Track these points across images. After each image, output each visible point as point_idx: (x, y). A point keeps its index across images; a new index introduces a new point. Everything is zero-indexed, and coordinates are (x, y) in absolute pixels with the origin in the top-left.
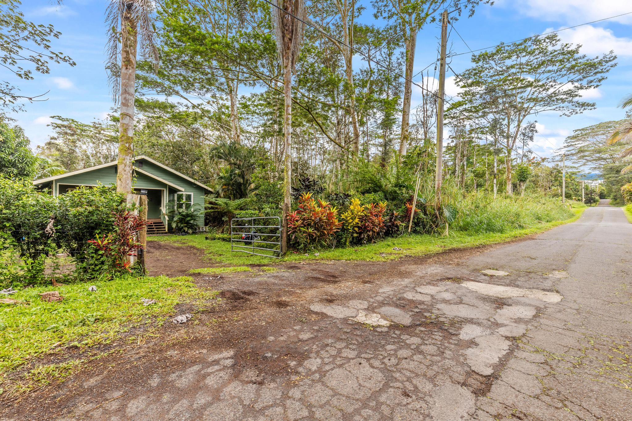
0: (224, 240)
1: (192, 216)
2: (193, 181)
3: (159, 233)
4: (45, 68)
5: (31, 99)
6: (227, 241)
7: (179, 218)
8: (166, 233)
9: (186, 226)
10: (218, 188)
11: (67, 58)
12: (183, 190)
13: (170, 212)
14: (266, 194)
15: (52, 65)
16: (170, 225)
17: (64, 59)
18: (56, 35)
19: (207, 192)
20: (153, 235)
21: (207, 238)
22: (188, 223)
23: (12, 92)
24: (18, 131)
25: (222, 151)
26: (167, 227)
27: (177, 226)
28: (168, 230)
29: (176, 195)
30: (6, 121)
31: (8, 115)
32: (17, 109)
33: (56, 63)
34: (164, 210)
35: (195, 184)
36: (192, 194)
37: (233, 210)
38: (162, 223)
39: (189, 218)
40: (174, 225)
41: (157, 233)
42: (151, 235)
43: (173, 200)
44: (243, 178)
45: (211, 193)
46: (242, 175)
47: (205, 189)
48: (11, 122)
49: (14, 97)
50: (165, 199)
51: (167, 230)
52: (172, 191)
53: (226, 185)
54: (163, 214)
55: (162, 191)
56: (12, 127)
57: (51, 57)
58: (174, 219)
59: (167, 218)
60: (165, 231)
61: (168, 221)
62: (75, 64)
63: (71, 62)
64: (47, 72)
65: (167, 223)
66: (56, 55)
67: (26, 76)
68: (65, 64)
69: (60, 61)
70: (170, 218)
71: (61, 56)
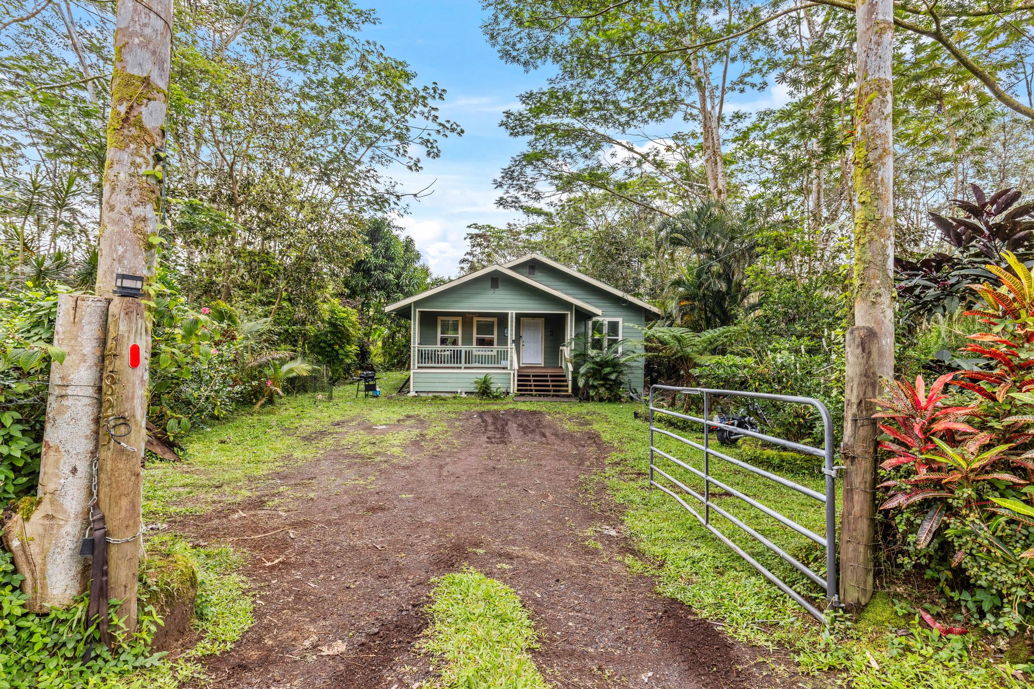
0: (671, 423)
1: (614, 365)
2: (619, 293)
3: (558, 396)
4: (435, 150)
5: (415, 195)
6: (678, 427)
7: (593, 368)
8: (568, 396)
9: (602, 385)
10: (672, 306)
11: (454, 127)
12: (603, 314)
13: (576, 356)
14: (786, 313)
15: (442, 143)
16: (575, 380)
17: (453, 130)
18: (441, 96)
19: (649, 317)
20: (546, 399)
21: (636, 415)
22: (605, 378)
23: (396, 189)
24: (409, 243)
25: (680, 225)
26: (570, 383)
27: (586, 383)
28: (573, 389)
29: (590, 323)
30: (394, 232)
31: (395, 223)
32: (402, 212)
33: (444, 138)
34: (567, 352)
35: (625, 301)
36: (620, 320)
37: (693, 355)
38: (564, 376)
39: (608, 370)
40: (581, 383)
41: (553, 396)
42: (542, 399)
43: (586, 334)
44: (729, 281)
45: (656, 316)
46: (727, 276)
47: (646, 310)
48: (399, 232)
49: (398, 197)
50: (570, 331)
51: (570, 391)
52: (583, 316)
53: (687, 299)
54: (566, 361)
55: (563, 317)
56: (402, 238)
57: (439, 132)
58: (582, 370)
59: (571, 368)
60: (567, 391)
61: (573, 373)
62: (462, 131)
63: (459, 129)
64: (437, 155)
65: (570, 378)
66: (444, 126)
67: (416, 166)
68: (453, 136)
69: (448, 133)
70: (577, 367)
71: (448, 125)
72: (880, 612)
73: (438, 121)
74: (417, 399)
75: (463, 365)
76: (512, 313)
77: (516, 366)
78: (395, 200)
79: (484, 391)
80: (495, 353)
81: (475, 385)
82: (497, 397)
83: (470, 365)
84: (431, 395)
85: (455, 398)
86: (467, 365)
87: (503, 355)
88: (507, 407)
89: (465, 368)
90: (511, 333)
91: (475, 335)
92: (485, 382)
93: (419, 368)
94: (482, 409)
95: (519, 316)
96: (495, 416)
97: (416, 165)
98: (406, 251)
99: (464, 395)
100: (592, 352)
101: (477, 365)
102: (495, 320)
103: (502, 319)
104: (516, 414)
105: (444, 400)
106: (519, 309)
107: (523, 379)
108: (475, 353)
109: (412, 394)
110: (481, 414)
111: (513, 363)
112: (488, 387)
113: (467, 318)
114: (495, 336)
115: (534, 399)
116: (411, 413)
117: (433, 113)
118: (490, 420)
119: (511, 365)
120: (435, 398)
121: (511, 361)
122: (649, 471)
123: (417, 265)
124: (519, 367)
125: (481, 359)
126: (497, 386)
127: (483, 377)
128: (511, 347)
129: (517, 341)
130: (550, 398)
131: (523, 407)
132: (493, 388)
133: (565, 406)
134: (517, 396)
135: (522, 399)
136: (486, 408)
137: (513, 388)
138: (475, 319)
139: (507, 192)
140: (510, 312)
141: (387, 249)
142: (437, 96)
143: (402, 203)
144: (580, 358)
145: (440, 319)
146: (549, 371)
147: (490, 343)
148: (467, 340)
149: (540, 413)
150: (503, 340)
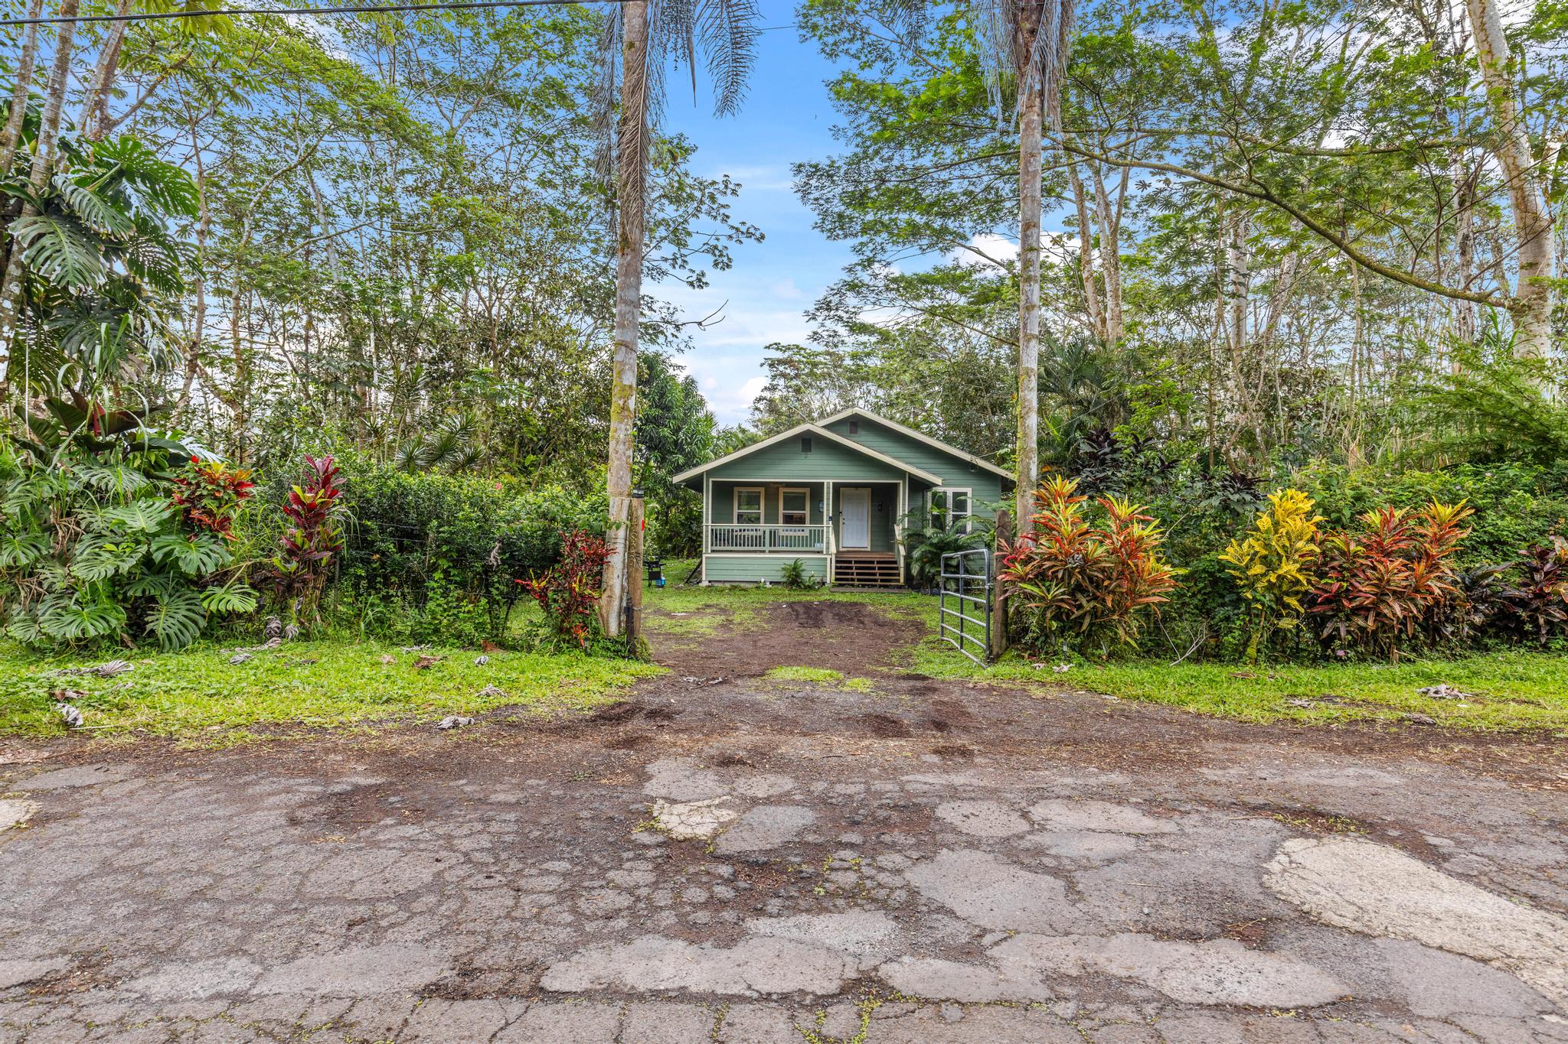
1: (958, 547)
2: (966, 456)
3: (886, 586)
4: (725, 260)
5: (700, 324)
7: (929, 552)
8: (900, 587)
11: (752, 230)
12: (945, 484)
13: (909, 536)
15: (733, 250)
16: (908, 567)
17: (749, 235)
18: (734, 192)
19: (1006, 486)
20: (871, 589)
23: (675, 317)
24: (690, 385)
26: (902, 571)
27: (922, 569)
28: (905, 578)
29: (929, 494)
30: (671, 372)
31: (673, 361)
32: (682, 346)
33: (738, 245)
34: (899, 531)
35: (974, 466)
36: (969, 490)
38: (895, 562)
39: (948, 553)
40: (915, 569)
41: (880, 586)
42: (866, 589)
43: (923, 508)
47: (1002, 477)
48: (677, 372)
49: (677, 327)
50: (903, 506)
51: (902, 580)
52: (919, 487)
54: (897, 542)
55: (894, 487)
56: (680, 379)
57: (730, 237)
58: (916, 554)
59: (902, 551)
60: (898, 580)
61: (905, 558)
62: (763, 237)
63: (758, 234)
64: (728, 266)
65: (902, 563)
66: (737, 229)
67: (699, 282)
68: (749, 243)
69: (743, 238)
70: (910, 549)
71: (744, 229)
72: (1007, 656)
73: (730, 222)
74: (711, 588)
75: (767, 548)
76: (828, 483)
77: (833, 549)
78: (674, 331)
79: (794, 579)
80: (806, 533)
81: (783, 573)
82: (810, 588)
83: (776, 549)
84: (728, 585)
85: (758, 588)
86: (773, 548)
87: (817, 536)
88: (823, 598)
89: (770, 552)
90: (827, 508)
91: (781, 511)
92: (794, 569)
93: (713, 551)
94: (792, 600)
95: (837, 487)
96: (808, 607)
97: (699, 280)
98: (687, 396)
99: (768, 585)
100: (929, 532)
101: (784, 548)
102: (807, 491)
103: (816, 490)
104: (832, 605)
105: (745, 590)
106: (838, 477)
107: (843, 564)
108: (782, 533)
109: (705, 584)
110: (791, 605)
111: (830, 546)
112: (798, 576)
113: (771, 489)
114: (807, 512)
115: (855, 590)
116: (709, 602)
117: (722, 211)
118: (801, 610)
119: (828, 548)
120: (733, 588)
121: (828, 543)
122: (939, 629)
123: (701, 415)
124: (838, 552)
125: (790, 541)
126: (809, 574)
127: (792, 563)
128: (827, 525)
129: (836, 519)
130: (875, 589)
131: (840, 597)
132: (805, 576)
133: (894, 597)
134: (834, 586)
135: (841, 589)
136: (797, 599)
137: (830, 577)
138: (782, 490)
139: (823, 325)
140: (826, 481)
141: (662, 395)
142: (729, 192)
143: (683, 335)
144: (915, 538)
145: (736, 490)
146: (876, 557)
147: (801, 520)
148: (771, 518)
149: (862, 604)
150: (817, 517)
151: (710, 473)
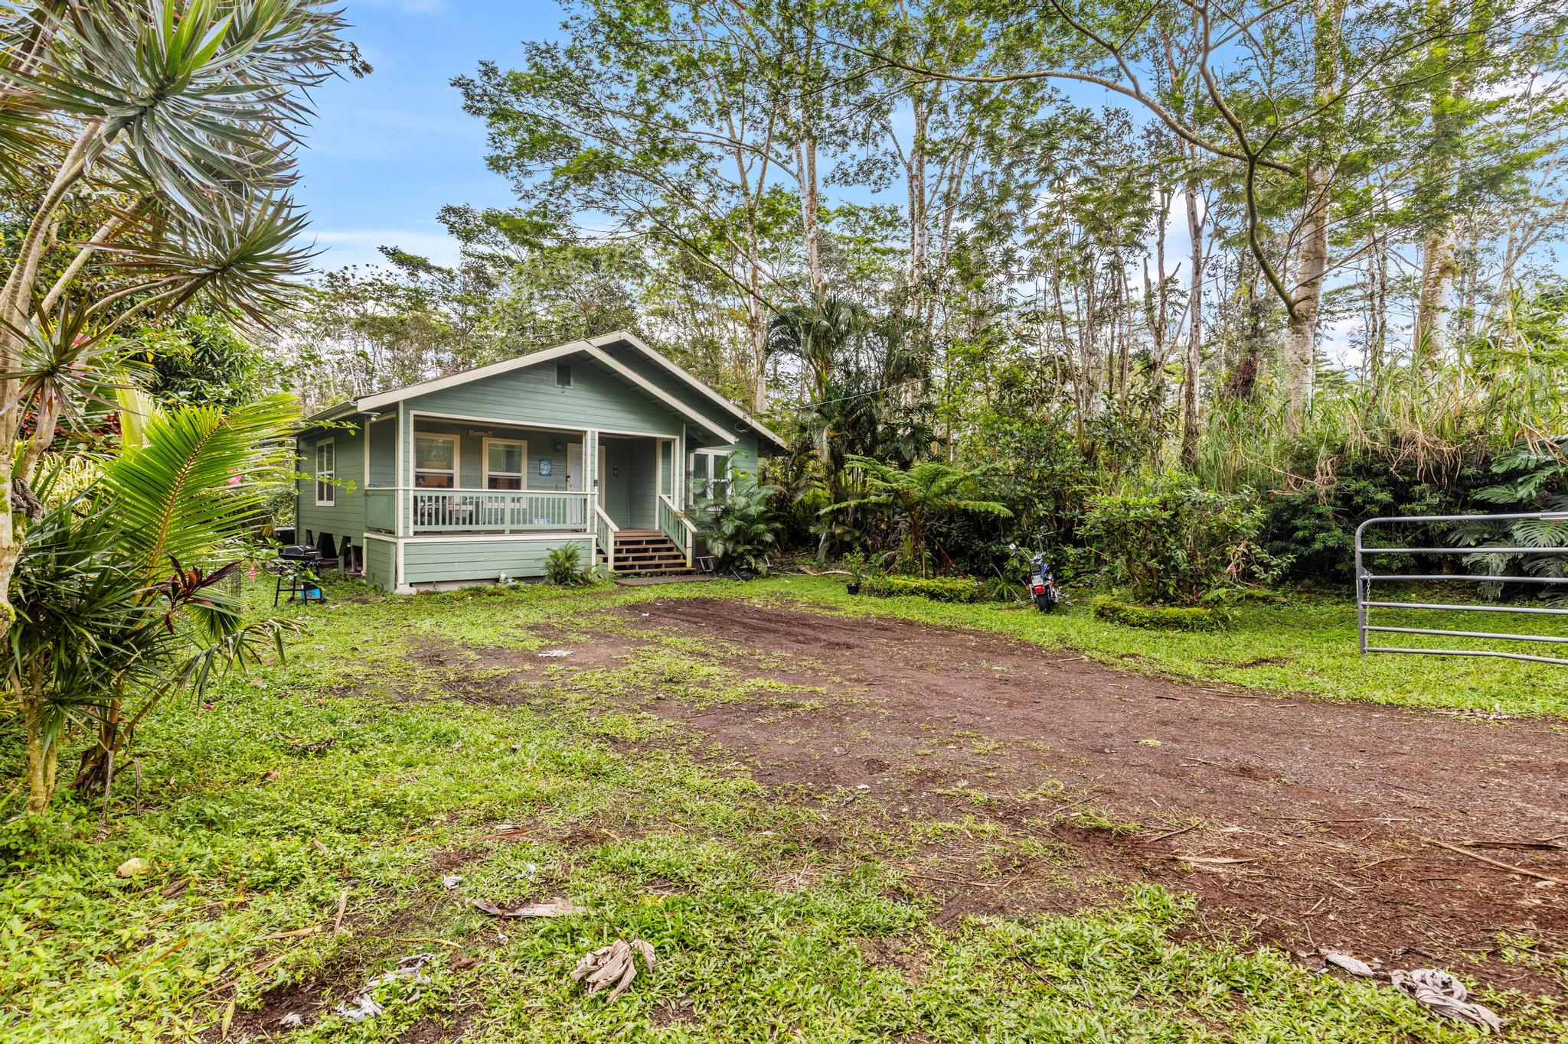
3: (666, 574)
8: (689, 573)
16: (700, 547)
21: (852, 591)
26: (690, 553)
27: (726, 550)
28: (696, 562)
29: (692, 458)
34: (673, 500)
35: (745, 426)
40: (714, 550)
47: (767, 440)
51: (690, 564)
60: (684, 565)
75: (507, 526)
76: (593, 432)
79: (561, 573)
81: (547, 563)
83: (522, 527)
86: (516, 527)
89: (512, 532)
90: (591, 468)
91: (487, 472)
92: (564, 557)
93: (416, 533)
99: (516, 584)
102: (524, 444)
103: (538, 443)
106: (606, 425)
111: (596, 521)
112: (570, 566)
113: (470, 439)
114: (524, 474)
121: (593, 517)
127: (561, 547)
128: (591, 492)
138: (487, 442)
140: (589, 430)
148: (471, 480)
150: (537, 482)
151: (410, 403)
